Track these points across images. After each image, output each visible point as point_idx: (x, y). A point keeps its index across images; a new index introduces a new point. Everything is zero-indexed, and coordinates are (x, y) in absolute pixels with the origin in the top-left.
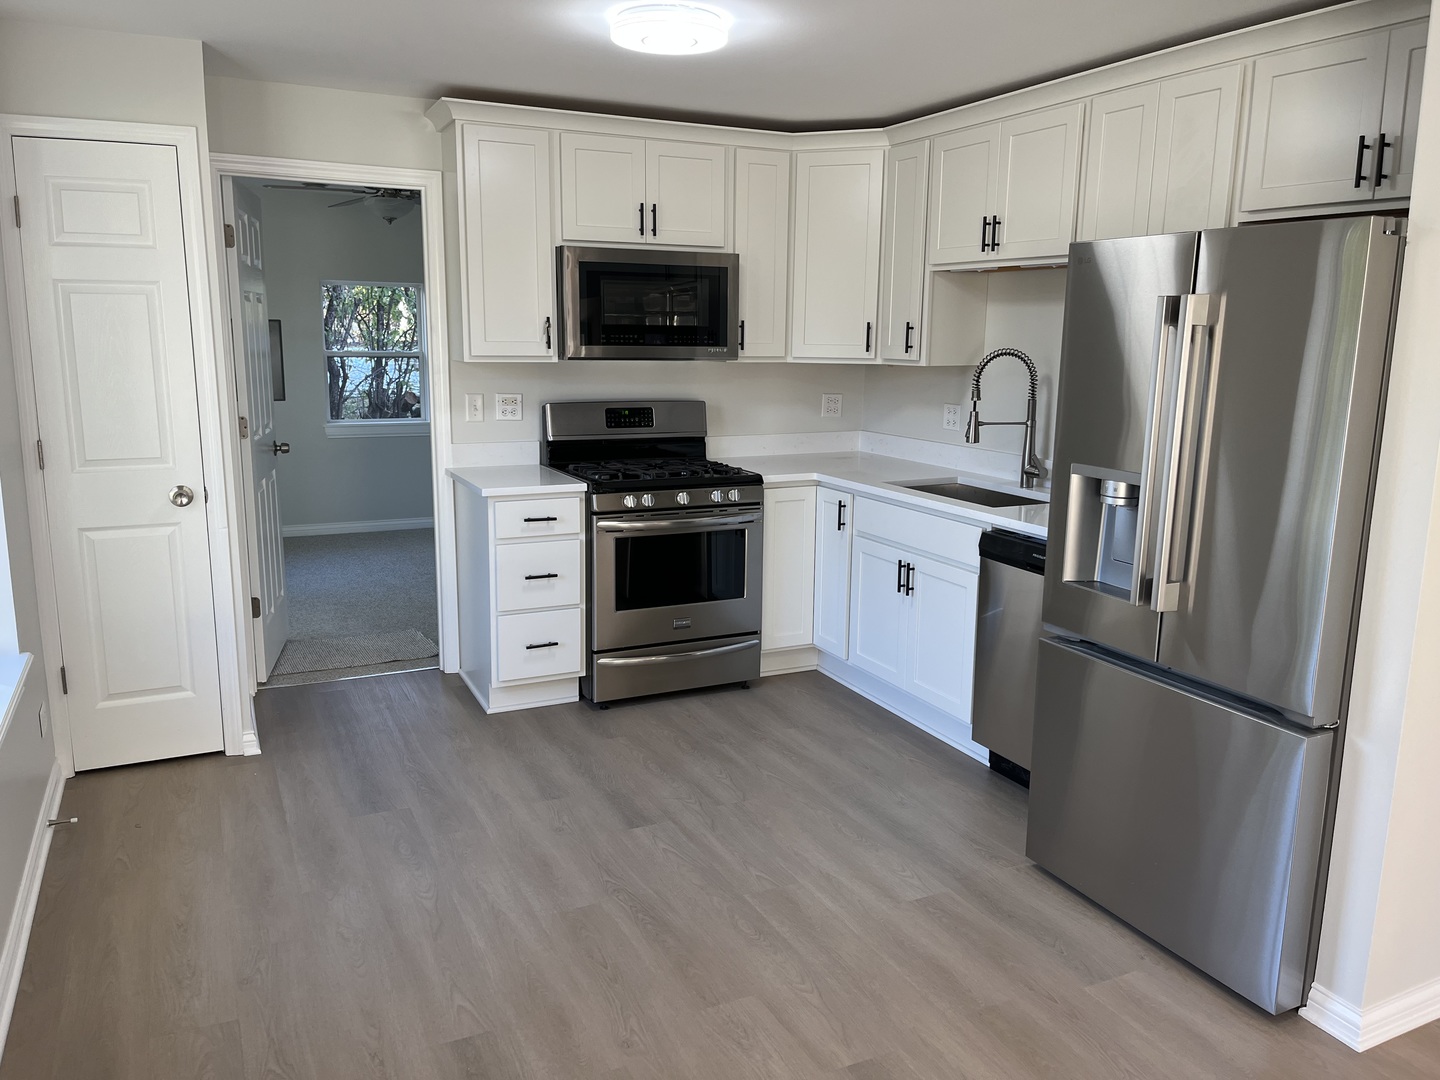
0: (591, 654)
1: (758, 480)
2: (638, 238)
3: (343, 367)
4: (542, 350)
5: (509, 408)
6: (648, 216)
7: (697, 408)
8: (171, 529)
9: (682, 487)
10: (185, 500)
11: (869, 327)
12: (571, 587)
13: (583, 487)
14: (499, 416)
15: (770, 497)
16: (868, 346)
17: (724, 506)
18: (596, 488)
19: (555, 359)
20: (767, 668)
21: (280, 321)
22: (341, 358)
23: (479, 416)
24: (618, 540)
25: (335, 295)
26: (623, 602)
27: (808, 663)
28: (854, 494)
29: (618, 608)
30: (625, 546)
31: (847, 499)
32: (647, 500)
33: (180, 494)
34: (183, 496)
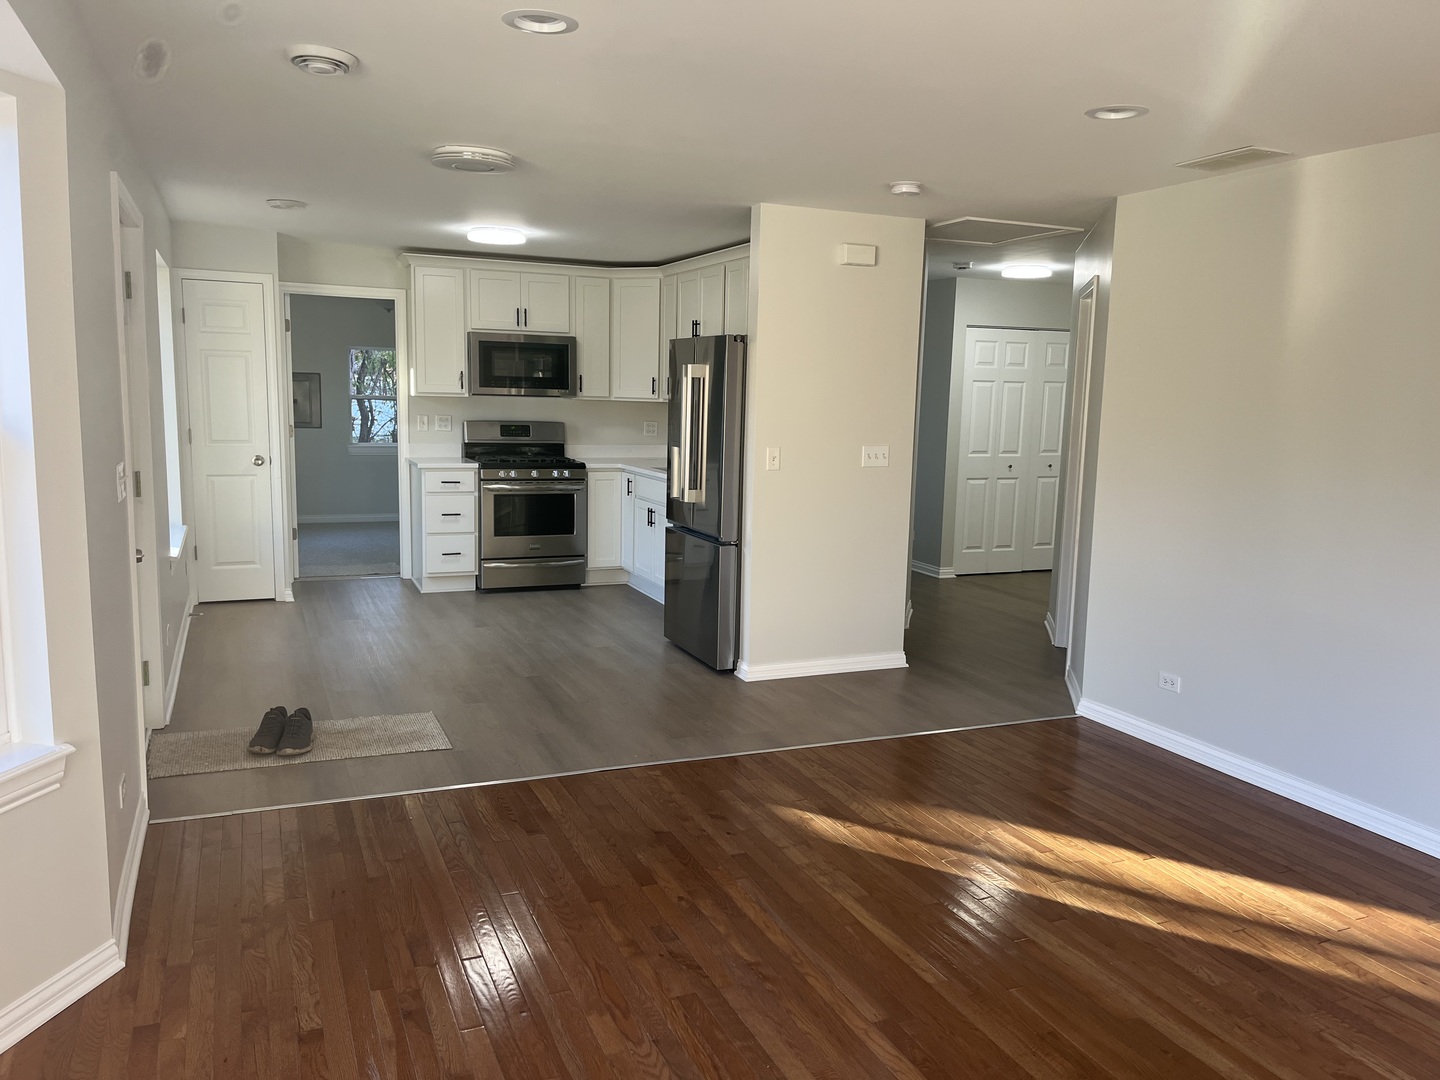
0: (481, 560)
1: (582, 466)
2: (516, 327)
3: (371, 411)
4: (459, 390)
5: (444, 424)
6: (522, 315)
7: (559, 427)
8: (252, 477)
9: (534, 468)
10: (260, 462)
11: (654, 381)
12: (468, 522)
13: (476, 465)
14: (437, 428)
15: (592, 477)
16: (653, 391)
17: (560, 480)
18: (483, 466)
19: (467, 395)
20: (592, 580)
21: (319, 374)
22: (369, 400)
23: (426, 427)
24: (495, 496)
25: (367, 357)
26: (498, 532)
27: (622, 580)
28: (635, 474)
29: (495, 535)
30: (500, 500)
31: (632, 477)
32: (513, 474)
33: (257, 459)
34: (259, 461)
